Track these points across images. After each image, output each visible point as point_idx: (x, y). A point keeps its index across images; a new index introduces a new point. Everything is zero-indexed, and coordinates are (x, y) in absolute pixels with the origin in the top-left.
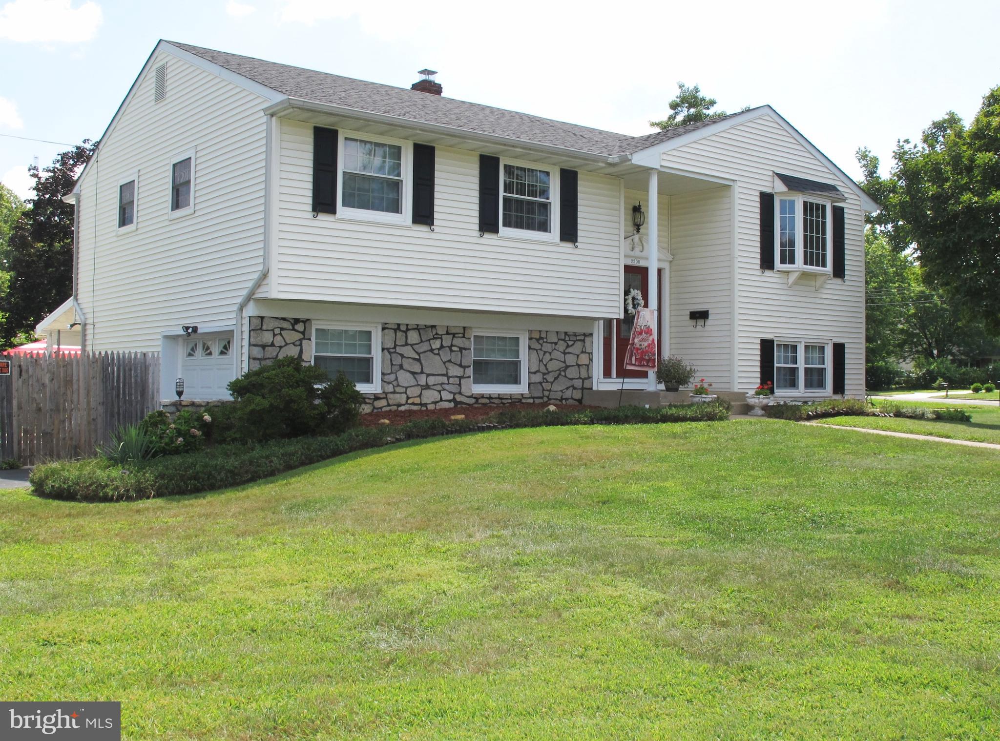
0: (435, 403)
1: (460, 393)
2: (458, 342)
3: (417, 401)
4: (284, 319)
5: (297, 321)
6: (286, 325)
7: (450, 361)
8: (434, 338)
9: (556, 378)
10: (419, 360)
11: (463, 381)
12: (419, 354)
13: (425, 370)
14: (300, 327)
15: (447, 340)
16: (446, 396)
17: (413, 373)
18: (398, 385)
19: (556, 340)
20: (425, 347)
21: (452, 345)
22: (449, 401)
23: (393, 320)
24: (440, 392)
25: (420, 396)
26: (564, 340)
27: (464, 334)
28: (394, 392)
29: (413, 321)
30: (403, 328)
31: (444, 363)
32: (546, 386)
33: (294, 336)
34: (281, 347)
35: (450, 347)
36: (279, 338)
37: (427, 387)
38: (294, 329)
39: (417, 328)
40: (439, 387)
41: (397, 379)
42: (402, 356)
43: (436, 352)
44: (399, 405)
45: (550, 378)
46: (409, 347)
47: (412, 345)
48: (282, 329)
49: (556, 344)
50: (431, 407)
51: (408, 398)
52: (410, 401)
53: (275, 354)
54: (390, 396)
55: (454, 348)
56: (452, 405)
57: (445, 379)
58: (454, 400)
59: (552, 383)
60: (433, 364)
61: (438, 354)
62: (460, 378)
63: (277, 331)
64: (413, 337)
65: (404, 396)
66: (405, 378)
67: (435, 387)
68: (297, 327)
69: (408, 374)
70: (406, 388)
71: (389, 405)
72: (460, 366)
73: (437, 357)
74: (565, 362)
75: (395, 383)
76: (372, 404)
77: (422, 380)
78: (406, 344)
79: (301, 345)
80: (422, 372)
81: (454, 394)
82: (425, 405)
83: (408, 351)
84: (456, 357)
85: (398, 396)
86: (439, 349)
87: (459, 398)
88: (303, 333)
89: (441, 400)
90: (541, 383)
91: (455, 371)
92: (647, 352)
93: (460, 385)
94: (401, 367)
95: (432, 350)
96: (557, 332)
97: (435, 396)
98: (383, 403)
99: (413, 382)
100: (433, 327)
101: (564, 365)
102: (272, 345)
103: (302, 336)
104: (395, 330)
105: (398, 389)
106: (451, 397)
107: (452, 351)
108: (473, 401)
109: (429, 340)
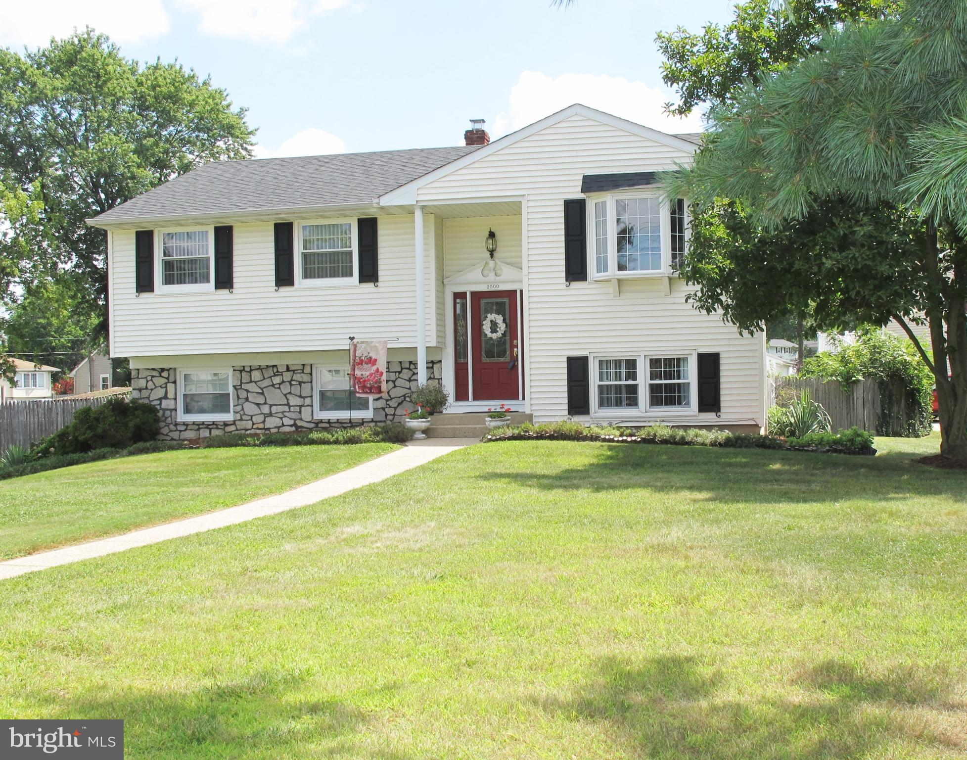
0: (279, 427)
1: (301, 419)
2: (298, 377)
3: (261, 426)
4: (153, 369)
5: (163, 370)
6: (155, 373)
7: (290, 393)
8: (275, 375)
9: (399, 404)
10: (263, 393)
11: (303, 409)
12: (262, 389)
13: (268, 402)
14: (165, 374)
15: (287, 376)
16: (287, 421)
17: (258, 405)
18: (245, 414)
19: (400, 370)
20: (267, 382)
21: (292, 380)
22: (291, 426)
23: (239, 364)
24: (281, 418)
25: (264, 422)
26: (409, 369)
27: (303, 370)
28: (241, 420)
29: (255, 363)
30: (248, 369)
31: (285, 395)
32: (390, 411)
33: (160, 381)
34: (152, 390)
35: (290, 382)
36: (150, 383)
37: (271, 414)
38: (161, 376)
39: (260, 368)
40: (281, 415)
41: (243, 409)
42: (247, 391)
43: (277, 386)
44: (247, 430)
45: (393, 403)
46: (254, 384)
47: (255, 382)
48: (153, 377)
49: (400, 372)
50: (274, 431)
51: (253, 424)
52: (255, 426)
53: (147, 394)
54: (237, 423)
55: (293, 383)
56: (293, 429)
57: (286, 408)
58: (295, 425)
59: (395, 408)
60: (274, 396)
61: (279, 388)
62: (301, 407)
63: (149, 378)
64: (256, 375)
65: (250, 422)
66: (250, 408)
67: (277, 415)
68: (163, 374)
69: (253, 405)
70: (252, 416)
71: (237, 430)
72: (300, 396)
73: (278, 390)
74: (410, 389)
75: (242, 412)
76: (224, 429)
77: (266, 409)
78: (251, 382)
79: (166, 387)
80: (265, 403)
81: (295, 420)
82: (269, 429)
83: (252, 387)
84: (296, 390)
85: (244, 422)
86: (280, 384)
87: (299, 423)
88: (168, 378)
89: (283, 425)
90: (383, 409)
91: (294, 401)
92: (369, 380)
93: (300, 412)
94: (247, 399)
95: (273, 385)
96: (400, 362)
97: (278, 422)
98: (233, 428)
99: (257, 411)
100: (275, 366)
101: (409, 391)
102: (147, 388)
103: (167, 381)
104: (241, 371)
105: (244, 417)
106: (292, 422)
107: (291, 385)
108: (312, 425)
109: (271, 377)
